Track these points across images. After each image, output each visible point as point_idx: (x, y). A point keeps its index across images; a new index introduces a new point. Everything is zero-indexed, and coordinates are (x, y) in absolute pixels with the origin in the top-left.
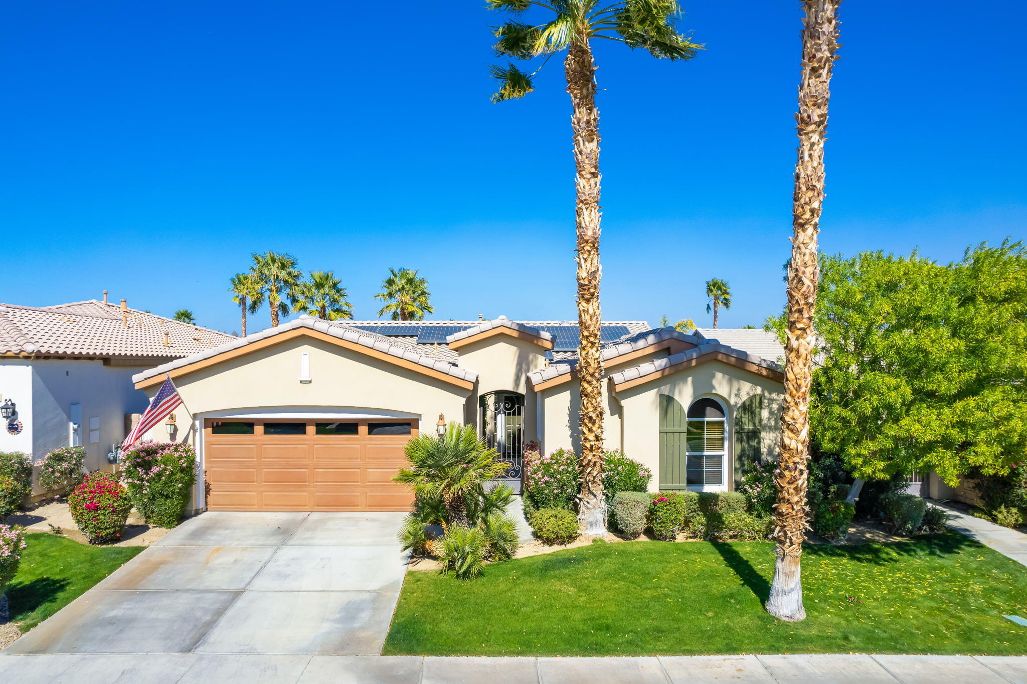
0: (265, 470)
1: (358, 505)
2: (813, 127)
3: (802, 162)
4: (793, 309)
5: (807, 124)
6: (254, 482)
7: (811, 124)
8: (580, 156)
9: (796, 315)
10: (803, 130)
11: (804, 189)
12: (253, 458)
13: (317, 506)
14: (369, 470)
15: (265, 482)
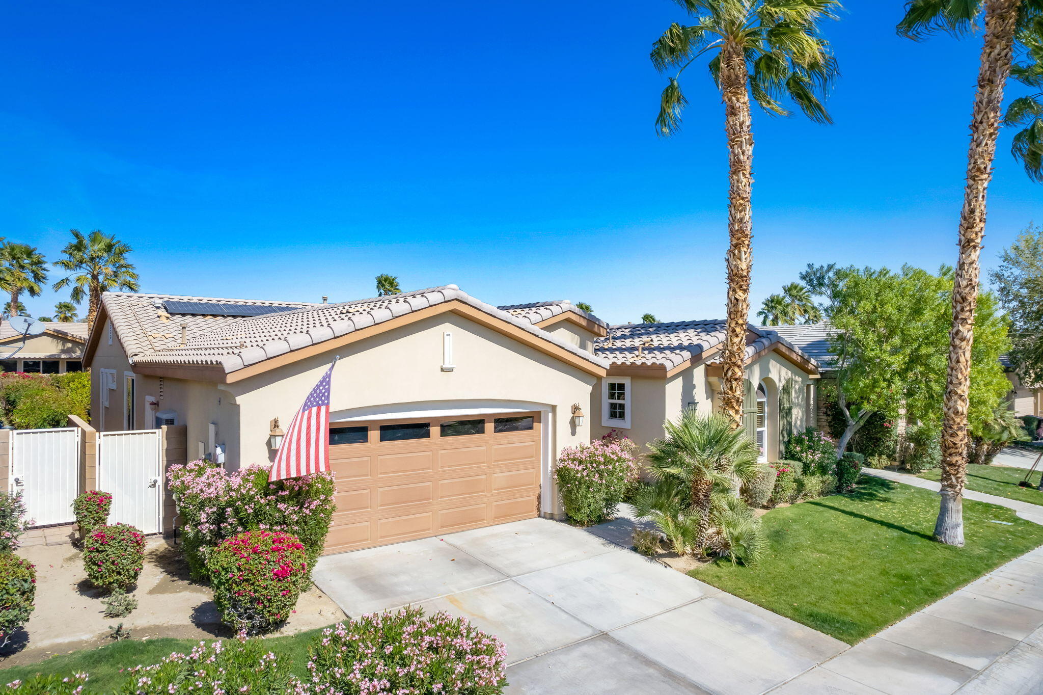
0: (382, 489)
1: (483, 520)
2: (985, 176)
3: (976, 200)
4: (965, 309)
5: (982, 173)
6: (367, 507)
7: (985, 174)
8: (742, 156)
9: (968, 313)
10: (978, 177)
11: (978, 220)
12: (367, 475)
13: (442, 527)
14: (496, 475)
15: (381, 505)
